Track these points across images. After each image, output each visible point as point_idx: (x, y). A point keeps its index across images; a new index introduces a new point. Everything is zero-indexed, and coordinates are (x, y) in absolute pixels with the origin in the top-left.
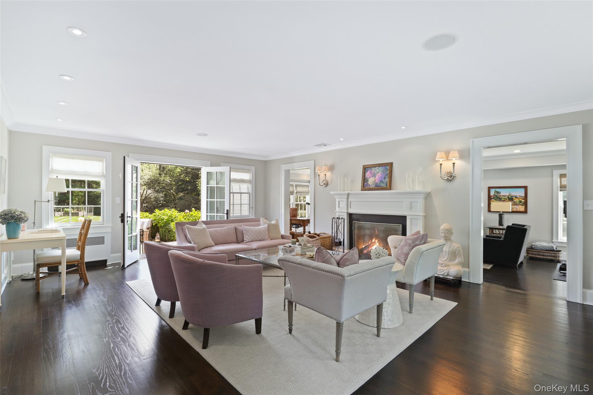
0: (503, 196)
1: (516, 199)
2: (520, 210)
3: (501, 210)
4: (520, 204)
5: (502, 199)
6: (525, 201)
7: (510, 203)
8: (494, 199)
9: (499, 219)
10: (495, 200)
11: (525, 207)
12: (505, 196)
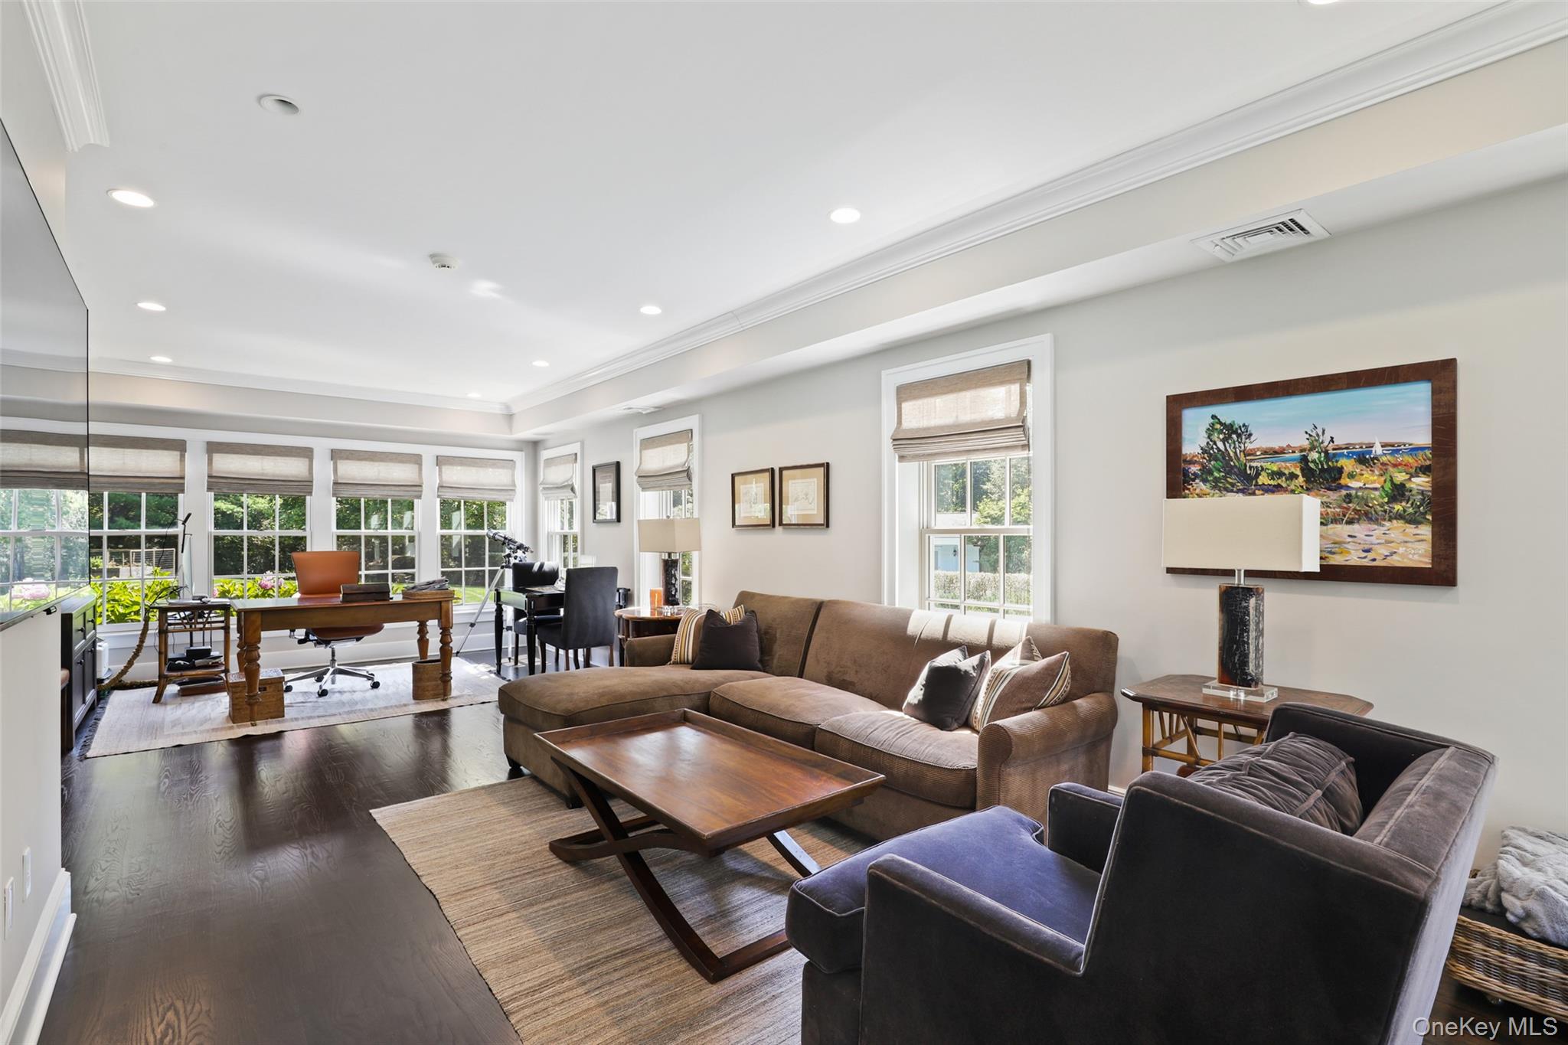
0: (1265, 452)
1: (1367, 474)
2: (1397, 561)
3: (1241, 561)
4: (1398, 507)
5: (1263, 479)
6: (1437, 487)
7: (1311, 505)
8: (1205, 481)
9: (1222, 628)
10: (1214, 487)
11: (1434, 534)
12: (1282, 451)
